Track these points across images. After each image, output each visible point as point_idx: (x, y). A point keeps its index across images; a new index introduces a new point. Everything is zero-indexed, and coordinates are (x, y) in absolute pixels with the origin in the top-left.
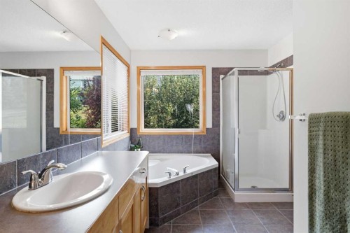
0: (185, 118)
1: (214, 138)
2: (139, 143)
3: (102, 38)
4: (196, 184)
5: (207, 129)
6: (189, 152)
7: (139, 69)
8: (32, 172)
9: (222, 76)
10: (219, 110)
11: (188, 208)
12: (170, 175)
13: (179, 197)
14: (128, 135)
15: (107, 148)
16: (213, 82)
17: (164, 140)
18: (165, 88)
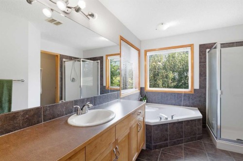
0: (183, 81)
1: (201, 96)
2: (145, 97)
3: (121, 36)
4: (182, 128)
5: (195, 90)
6: (180, 105)
7: (146, 52)
8: (78, 107)
9: (208, 50)
10: (206, 76)
11: (175, 144)
12: (161, 119)
13: (167, 135)
14: (139, 91)
15: (124, 98)
16: (200, 55)
17: (162, 96)
18: (169, 62)
